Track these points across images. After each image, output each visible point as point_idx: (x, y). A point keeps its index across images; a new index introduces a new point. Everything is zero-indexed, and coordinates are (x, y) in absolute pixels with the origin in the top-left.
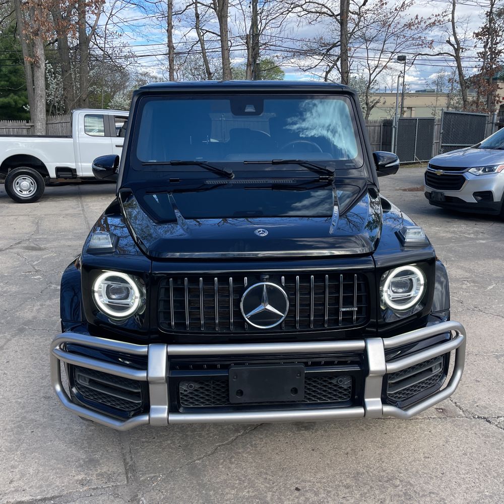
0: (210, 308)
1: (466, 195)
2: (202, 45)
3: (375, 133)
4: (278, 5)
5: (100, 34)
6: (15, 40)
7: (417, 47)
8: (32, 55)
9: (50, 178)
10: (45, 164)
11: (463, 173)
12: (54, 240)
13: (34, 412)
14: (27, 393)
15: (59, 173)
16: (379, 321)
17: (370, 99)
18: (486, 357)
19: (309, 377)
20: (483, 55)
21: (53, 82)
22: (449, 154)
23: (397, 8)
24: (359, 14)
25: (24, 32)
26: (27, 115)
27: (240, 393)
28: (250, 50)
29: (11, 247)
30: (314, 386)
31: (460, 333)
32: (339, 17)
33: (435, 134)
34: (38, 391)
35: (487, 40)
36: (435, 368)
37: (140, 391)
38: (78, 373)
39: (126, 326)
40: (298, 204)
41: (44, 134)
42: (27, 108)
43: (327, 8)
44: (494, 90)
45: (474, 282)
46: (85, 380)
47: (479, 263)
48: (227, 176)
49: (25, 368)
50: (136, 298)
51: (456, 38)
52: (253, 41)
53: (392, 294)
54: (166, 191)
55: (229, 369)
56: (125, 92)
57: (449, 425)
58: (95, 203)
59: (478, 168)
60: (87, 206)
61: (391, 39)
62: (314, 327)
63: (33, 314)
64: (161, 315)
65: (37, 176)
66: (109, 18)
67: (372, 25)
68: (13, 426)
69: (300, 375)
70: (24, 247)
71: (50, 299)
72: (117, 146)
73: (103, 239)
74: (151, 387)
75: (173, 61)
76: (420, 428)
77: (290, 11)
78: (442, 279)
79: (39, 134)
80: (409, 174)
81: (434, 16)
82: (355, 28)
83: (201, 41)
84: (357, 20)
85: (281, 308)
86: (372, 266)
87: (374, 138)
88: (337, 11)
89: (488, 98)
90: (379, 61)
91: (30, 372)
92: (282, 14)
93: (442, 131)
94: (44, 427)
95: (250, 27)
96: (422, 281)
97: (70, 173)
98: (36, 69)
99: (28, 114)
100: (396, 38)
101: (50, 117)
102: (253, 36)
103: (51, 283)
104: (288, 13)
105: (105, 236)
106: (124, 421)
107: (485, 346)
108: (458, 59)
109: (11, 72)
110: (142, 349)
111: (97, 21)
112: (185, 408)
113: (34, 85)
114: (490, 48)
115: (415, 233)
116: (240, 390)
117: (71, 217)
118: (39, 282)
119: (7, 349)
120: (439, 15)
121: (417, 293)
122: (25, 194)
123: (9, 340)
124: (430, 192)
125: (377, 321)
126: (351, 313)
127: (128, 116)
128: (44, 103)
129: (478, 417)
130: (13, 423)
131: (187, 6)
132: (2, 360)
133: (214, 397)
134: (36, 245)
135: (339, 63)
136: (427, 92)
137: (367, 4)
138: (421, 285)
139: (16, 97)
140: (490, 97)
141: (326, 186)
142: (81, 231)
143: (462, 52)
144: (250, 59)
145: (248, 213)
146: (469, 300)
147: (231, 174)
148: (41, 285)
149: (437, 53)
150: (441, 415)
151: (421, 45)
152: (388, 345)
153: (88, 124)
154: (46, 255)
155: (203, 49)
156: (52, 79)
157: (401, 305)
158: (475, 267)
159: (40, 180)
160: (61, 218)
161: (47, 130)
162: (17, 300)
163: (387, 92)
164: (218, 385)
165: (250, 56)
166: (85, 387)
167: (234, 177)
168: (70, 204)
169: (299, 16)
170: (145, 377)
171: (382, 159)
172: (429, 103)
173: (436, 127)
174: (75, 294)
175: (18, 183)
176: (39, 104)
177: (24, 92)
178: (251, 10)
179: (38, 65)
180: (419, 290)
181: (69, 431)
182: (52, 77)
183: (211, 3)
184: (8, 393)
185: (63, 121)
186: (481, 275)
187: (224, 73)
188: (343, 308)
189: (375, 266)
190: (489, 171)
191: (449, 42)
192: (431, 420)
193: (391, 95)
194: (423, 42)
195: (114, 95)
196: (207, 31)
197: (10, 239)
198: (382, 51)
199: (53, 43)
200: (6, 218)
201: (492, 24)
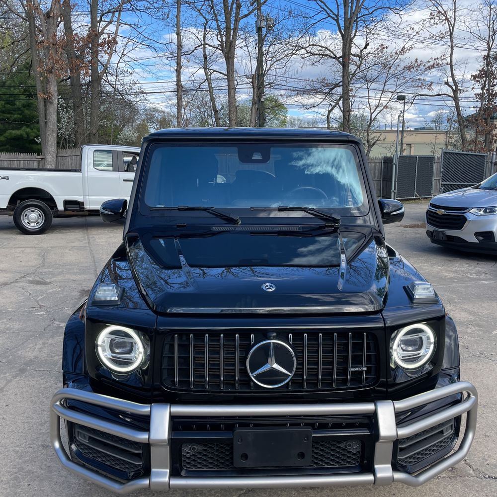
0: (215, 365)
1: (468, 234)
2: (210, 83)
3: (375, 169)
4: (283, 47)
5: (111, 71)
6: (29, 76)
7: (416, 88)
8: (45, 91)
9: (58, 211)
10: (54, 197)
11: (464, 213)
12: (59, 274)
13: (31, 462)
14: (25, 441)
15: (67, 206)
16: (388, 380)
17: (371, 136)
18: (494, 410)
19: (317, 440)
20: (481, 96)
21: (65, 117)
22: (450, 194)
23: (398, 52)
24: (360, 57)
25: (38, 70)
26: (38, 147)
27: (245, 457)
28: (256, 90)
29: (16, 281)
30: (322, 450)
31: (471, 394)
32: (341, 59)
33: (435, 171)
34: (37, 438)
35: (485, 82)
36: (446, 430)
37: (141, 452)
38: (77, 430)
39: (127, 382)
40: (303, 249)
41: (53, 167)
42: (39, 140)
43: (330, 50)
44: (492, 130)
45: (479, 326)
46: (85, 437)
47: (483, 305)
48: (233, 222)
49: (24, 413)
50: (140, 353)
51: (454, 80)
52: (258, 80)
53: (401, 352)
54: (173, 236)
55: (233, 432)
56: (134, 125)
57: (459, 486)
58: (102, 236)
59: (479, 209)
60: (93, 239)
61: (391, 81)
62: (322, 387)
63: (34, 354)
64: (165, 373)
65: (45, 209)
66: (121, 58)
67: (373, 68)
68: (9, 477)
69: (308, 439)
70: (29, 281)
71: (52, 337)
72: (124, 180)
73: (109, 290)
74: (152, 449)
75: (181, 99)
76: (430, 488)
77: (294, 54)
78: (451, 333)
79: (49, 167)
80: (410, 210)
81: (433, 59)
82: (356, 70)
83: (208, 80)
84: (358, 63)
85: (289, 367)
86: (381, 325)
87: (374, 174)
88: (339, 54)
89: (486, 137)
90: (380, 100)
91: (29, 417)
92: (287, 56)
93: (442, 170)
94: (40, 479)
95: (255, 68)
96: (432, 340)
97: (78, 206)
98: (48, 104)
99: (40, 145)
100: (396, 80)
101: (60, 150)
102: (259, 76)
103: (54, 320)
104: (292, 55)
105: (111, 288)
106: (123, 484)
107: (493, 397)
108: (456, 99)
109: (24, 106)
110: (144, 409)
111: (109, 60)
112: (188, 471)
113: (46, 119)
114: (487, 90)
115: (424, 289)
116: (245, 454)
117: (77, 249)
118: (42, 319)
119: (7, 391)
120: (437, 59)
121: (427, 352)
122: (33, 226)
123: (10, 381)
124: (432, 231)
125: (387, 380)
126: (360, 373)
127: (139, 152)
128: (56, 137)
129: (489, 477)
130: (10, 474)
131: (196, 47)
132: (1, 404)
133: (217, 460)
134: (42, 279)
135: (341, 102)
136: (426, 129)
137: (368, 47)
138: (430, 343)
139: (28, 130)
140: (488, 136)
141: (332, 233)
142: (86, 265)
143: (460, 93)
144: (255, 98)
145: (253, 261)
146: (474, 346)
147: (237, 220)
148: (45, 322)
149: (436, 94)
150: (450, 474)
151: (421, 87)
152: (398, 408)
153: (97, 159)
154: (50, 289)
155: (210, 87)
156: (64, 113)
157: (411, 364)
158: (479, 309)
159: (48, 213)
160: (67, 251)
161: (57, 163)
162: (19, 338)
163: (387, 129)
164: (222, 447)
165: (255, 95)
166: (84, 444)
167: (240, 222)
168: (76, 236)
169: (303, 58)
170: (146, 439)
171: (387, 206)
172: (428, 141)
173: (435, 165)
174: (78, 343)
175: (26, 215)
176: (50, 137)
177: (36, 125)
178: (257, 52)
179: (50, 100)
180: (429, 349)
181: (66, 485)
182: (63, 111)
183: (219, 45)
184: (6, 440)
185: (73, 154)
186: (486, 319)
187: (230, 111)
188: (352, 367)
189: (385, 324)
190: (489, 212)
191: (447, 83)
192: (440, 479)
193: (391, 132)
194: (422, 84)
195: (123, 127)
196: (215, 71)
197: (15, 272)
198: (383, 91)
199: (66, 80)
200: (13, 251)
201: (489, 67)
